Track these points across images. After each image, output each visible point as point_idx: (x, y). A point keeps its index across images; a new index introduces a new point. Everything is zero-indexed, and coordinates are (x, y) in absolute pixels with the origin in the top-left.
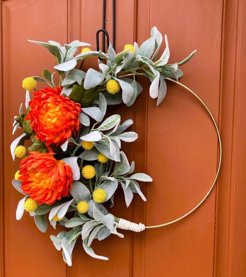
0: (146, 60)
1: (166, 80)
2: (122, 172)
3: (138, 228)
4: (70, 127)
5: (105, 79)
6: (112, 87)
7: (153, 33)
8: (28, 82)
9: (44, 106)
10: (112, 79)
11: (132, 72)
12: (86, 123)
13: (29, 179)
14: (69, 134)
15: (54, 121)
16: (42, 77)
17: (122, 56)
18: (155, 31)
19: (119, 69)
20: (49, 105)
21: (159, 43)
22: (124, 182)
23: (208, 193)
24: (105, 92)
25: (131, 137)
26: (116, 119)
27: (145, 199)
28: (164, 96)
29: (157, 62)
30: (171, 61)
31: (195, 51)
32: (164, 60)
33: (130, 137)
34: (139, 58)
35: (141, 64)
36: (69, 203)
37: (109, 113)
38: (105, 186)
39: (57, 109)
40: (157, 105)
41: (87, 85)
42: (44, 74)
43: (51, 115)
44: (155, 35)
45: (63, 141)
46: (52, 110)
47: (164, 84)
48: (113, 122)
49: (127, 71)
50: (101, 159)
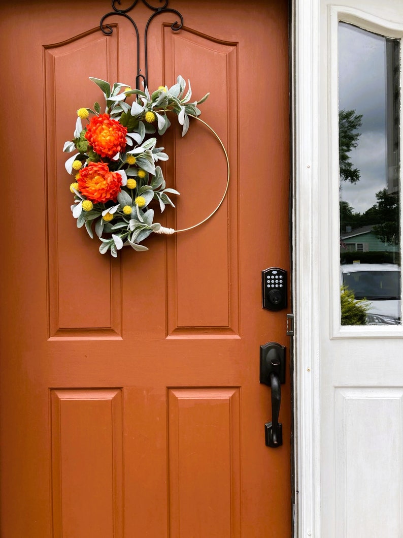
0: (175, 98)
1: (189, 116)
2: (156, 186)
3: (170, 231)
4: (120, 143)
5: (145, 110)
6: (150, 116)
7: (178, 80)
8: (83, 112)
9: (100, 128)
10: (149, 111)
11: (164, 108)
12: (130, 143)
13: (87, 185)
14: (119, 148)
15: (108, 138)
16: (93, 109)
17: (157, 94)
18: (180, 78)
19: (154, 104)
20: (104, 126)
21: (184, 88)
22: (159, 194)
23: (221, 203)
24: (145, 122)
25: (165, 157)
26: (152, 142)
27: (174, 207)
28: (188, 129)
29: (182, 101)
30: (192, 100)
31: (209, 93)
32: (188, 98)
33: (163, 157)
34: (171, 96)
35: (171, 101)
36: (117, 207)
37: (147, 137)
38: (144, 196)
39: (111, 129)
40: (183, 135)
41: (133, 113)
42: (95, 107)
43: (105, 134)
44: (180, 82)
45: (115, 154)
46: (105, 131)
47: (187, 118)
48: (151, 143)
49: (159, 107)
50: (141, 174)
